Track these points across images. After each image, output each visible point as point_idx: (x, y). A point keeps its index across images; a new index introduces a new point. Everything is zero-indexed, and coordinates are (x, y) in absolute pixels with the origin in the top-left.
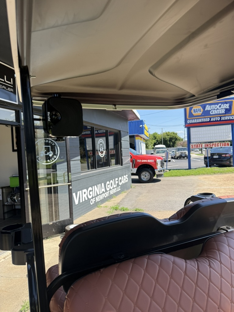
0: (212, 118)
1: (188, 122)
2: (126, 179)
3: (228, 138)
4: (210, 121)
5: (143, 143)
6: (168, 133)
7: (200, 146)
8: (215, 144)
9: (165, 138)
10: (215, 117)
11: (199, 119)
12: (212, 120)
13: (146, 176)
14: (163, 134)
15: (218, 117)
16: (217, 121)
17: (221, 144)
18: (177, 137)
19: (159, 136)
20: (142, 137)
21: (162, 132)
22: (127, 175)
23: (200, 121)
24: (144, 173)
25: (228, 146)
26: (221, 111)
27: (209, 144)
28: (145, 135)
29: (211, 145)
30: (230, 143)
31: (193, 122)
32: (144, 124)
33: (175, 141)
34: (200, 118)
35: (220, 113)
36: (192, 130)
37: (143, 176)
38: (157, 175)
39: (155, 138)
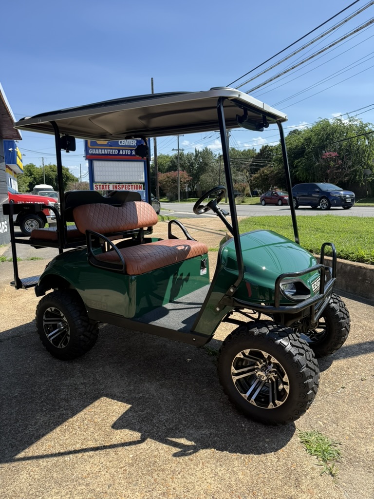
0: (121, 151)
1: (90, 152)
2: (5, 228)
3: (140, 179)
4: (118, 154)
5: (14, 179)
6: (53, 167)
7: (107, 186)
8: (125, 186)
9: (49, 175)
10: (124, 150)
11: (104, 149)
12: (121, 153)
13: (32, 226)
14: (44, 168)
15: (128, 150)
16: (128, 155)
17: (132, 186)
18: (68, 176)
19: (38, 170)
20: (12, 168)
21: (43, 164)
22: (6, 222)
23: (106, 152)
24: (29, 222)
25: (140, 190)
26: (131, 143)
27: (118, 185)
28: (18, 165)
29: (121, 187)
30: (142, 185)
31: (97, 152)
32: (16, 147)
33: (66, 181)
34: (106, 149)
35: (131, 145)
36: (96, 164)
37: (27, 226)
38: (50, 224)
39: (31, 174)
